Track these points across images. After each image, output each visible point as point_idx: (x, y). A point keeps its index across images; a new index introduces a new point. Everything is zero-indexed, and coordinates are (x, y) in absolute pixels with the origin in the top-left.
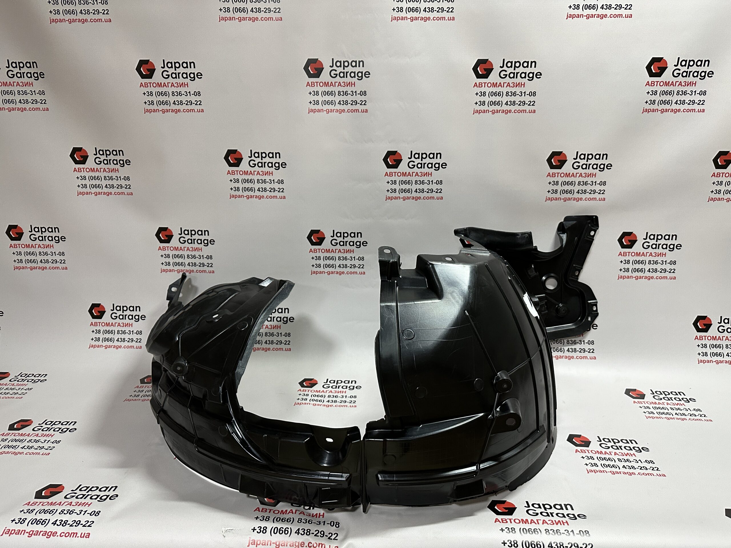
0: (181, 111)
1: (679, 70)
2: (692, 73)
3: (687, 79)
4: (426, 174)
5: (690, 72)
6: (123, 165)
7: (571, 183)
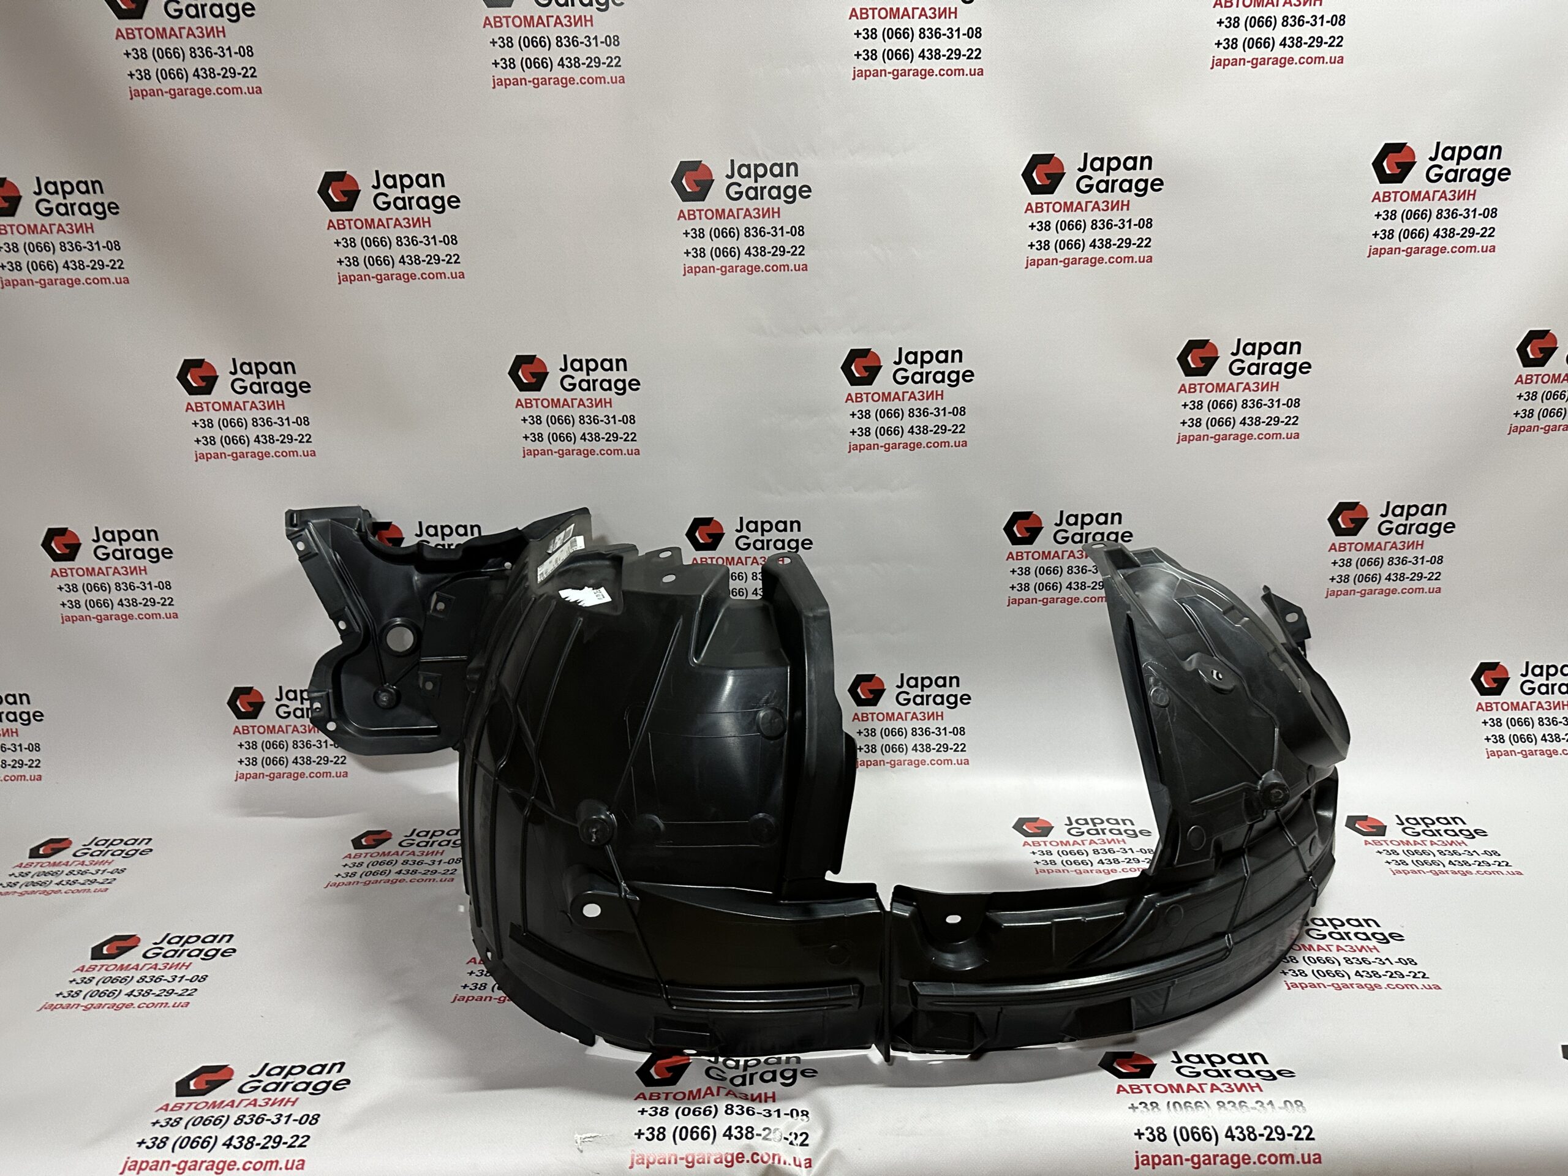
0: (417, 277)
1: (1440, 167)
2: (1466, 174)
3: (1457, 186)
4: (932, 395)
5: (1463, 171)
6: (293, 394)
7: (1229, 404)
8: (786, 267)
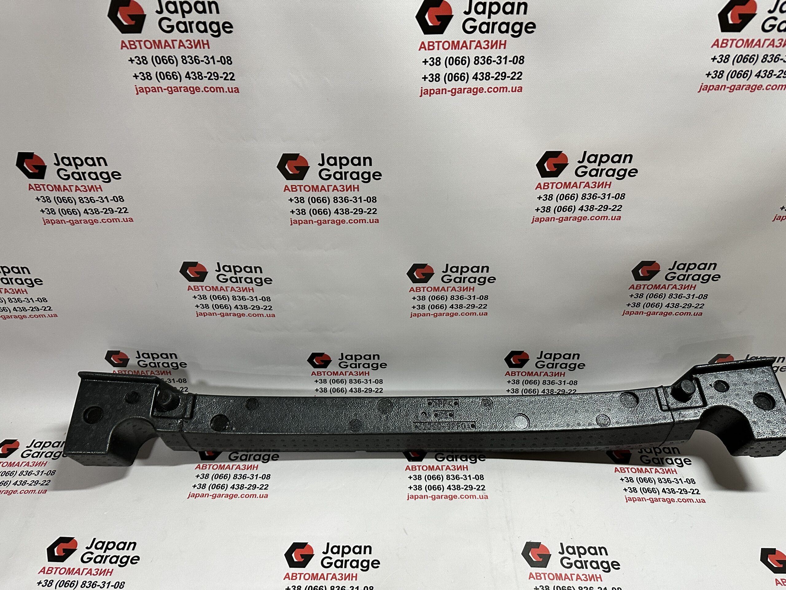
8: (221, 89)
